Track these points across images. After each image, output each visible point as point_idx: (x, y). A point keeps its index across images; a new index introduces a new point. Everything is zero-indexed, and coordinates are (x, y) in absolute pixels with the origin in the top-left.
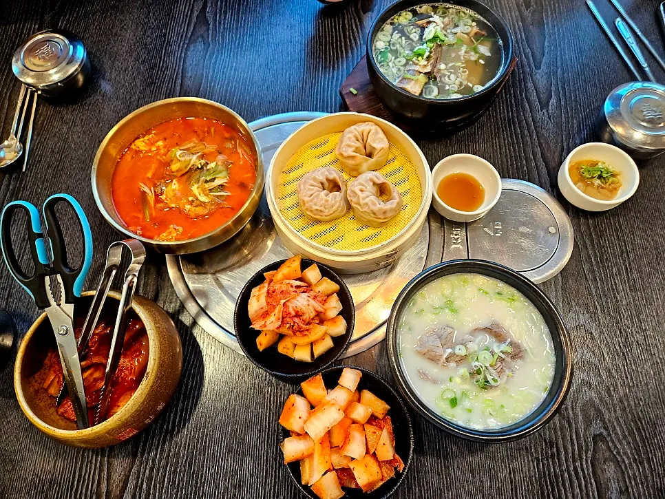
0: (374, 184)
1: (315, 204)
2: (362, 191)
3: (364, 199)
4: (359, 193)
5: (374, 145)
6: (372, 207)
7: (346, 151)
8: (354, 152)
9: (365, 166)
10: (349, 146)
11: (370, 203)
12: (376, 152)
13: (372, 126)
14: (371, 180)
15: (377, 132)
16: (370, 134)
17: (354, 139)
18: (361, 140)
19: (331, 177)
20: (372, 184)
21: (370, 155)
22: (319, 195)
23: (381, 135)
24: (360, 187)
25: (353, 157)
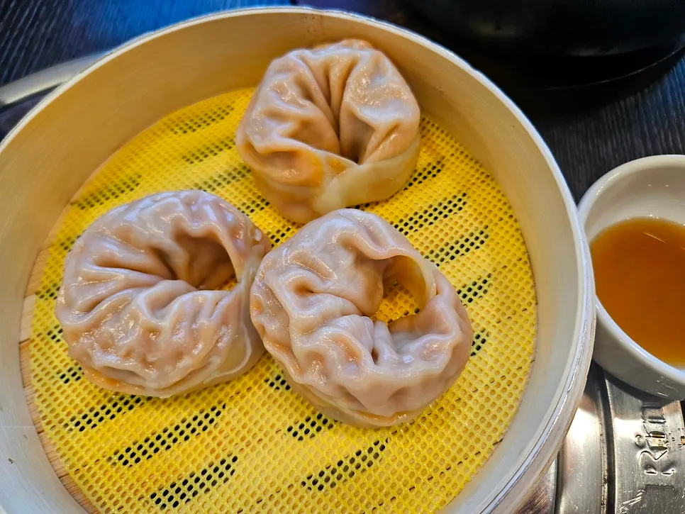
0: (361, 259)
1: (106, 346)
2: (304, 290)
3: (309, 330)
4: (289, 300)
5: (367, 114)
6: (344, 375)
7: (264, 135)
8: (295, 136)
9: (332, 189)
10: (276, 116)
11: (333, 354)
12: (374, 140)
13: (362, 48)
14: (348, 245)
15: (376, 71)
16: (354, 74)
17: (293, 92)
18: (319, 96)
19: (196, 228)
20: (347, 260)
21: (354, 153)
22: (127, 303)
23: (392, 79)
24: (298, 275)
25: (288, 157)
